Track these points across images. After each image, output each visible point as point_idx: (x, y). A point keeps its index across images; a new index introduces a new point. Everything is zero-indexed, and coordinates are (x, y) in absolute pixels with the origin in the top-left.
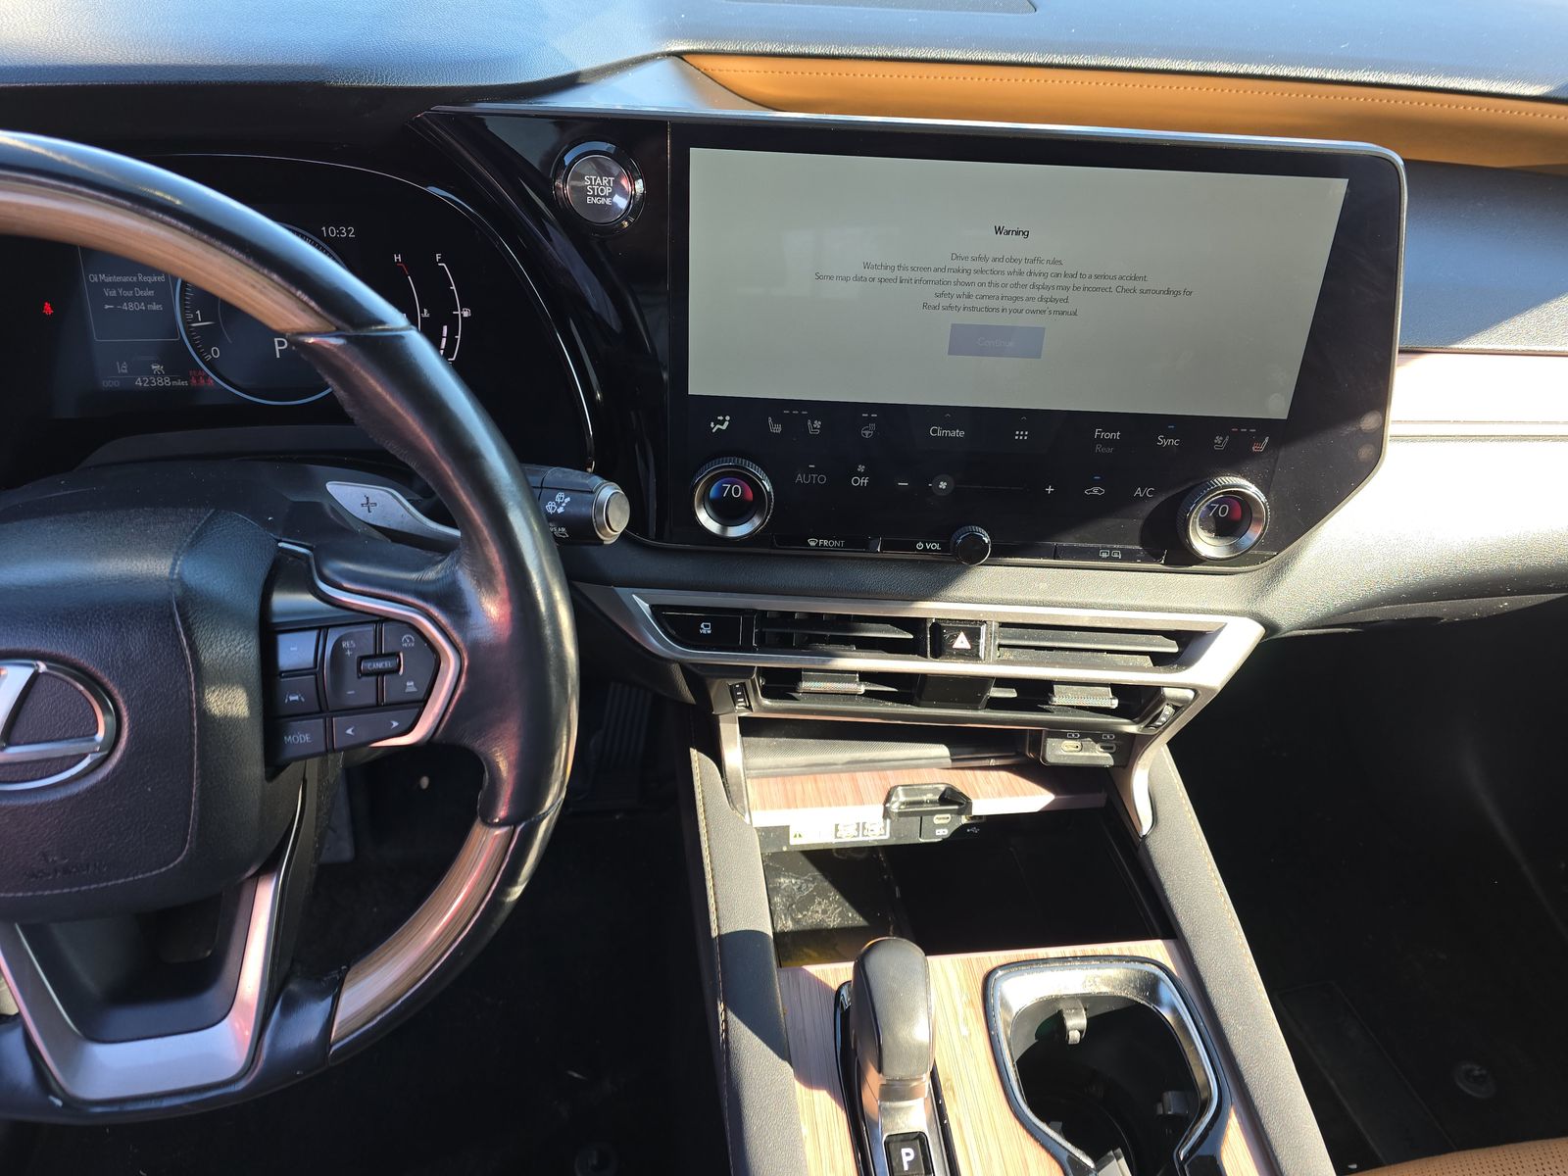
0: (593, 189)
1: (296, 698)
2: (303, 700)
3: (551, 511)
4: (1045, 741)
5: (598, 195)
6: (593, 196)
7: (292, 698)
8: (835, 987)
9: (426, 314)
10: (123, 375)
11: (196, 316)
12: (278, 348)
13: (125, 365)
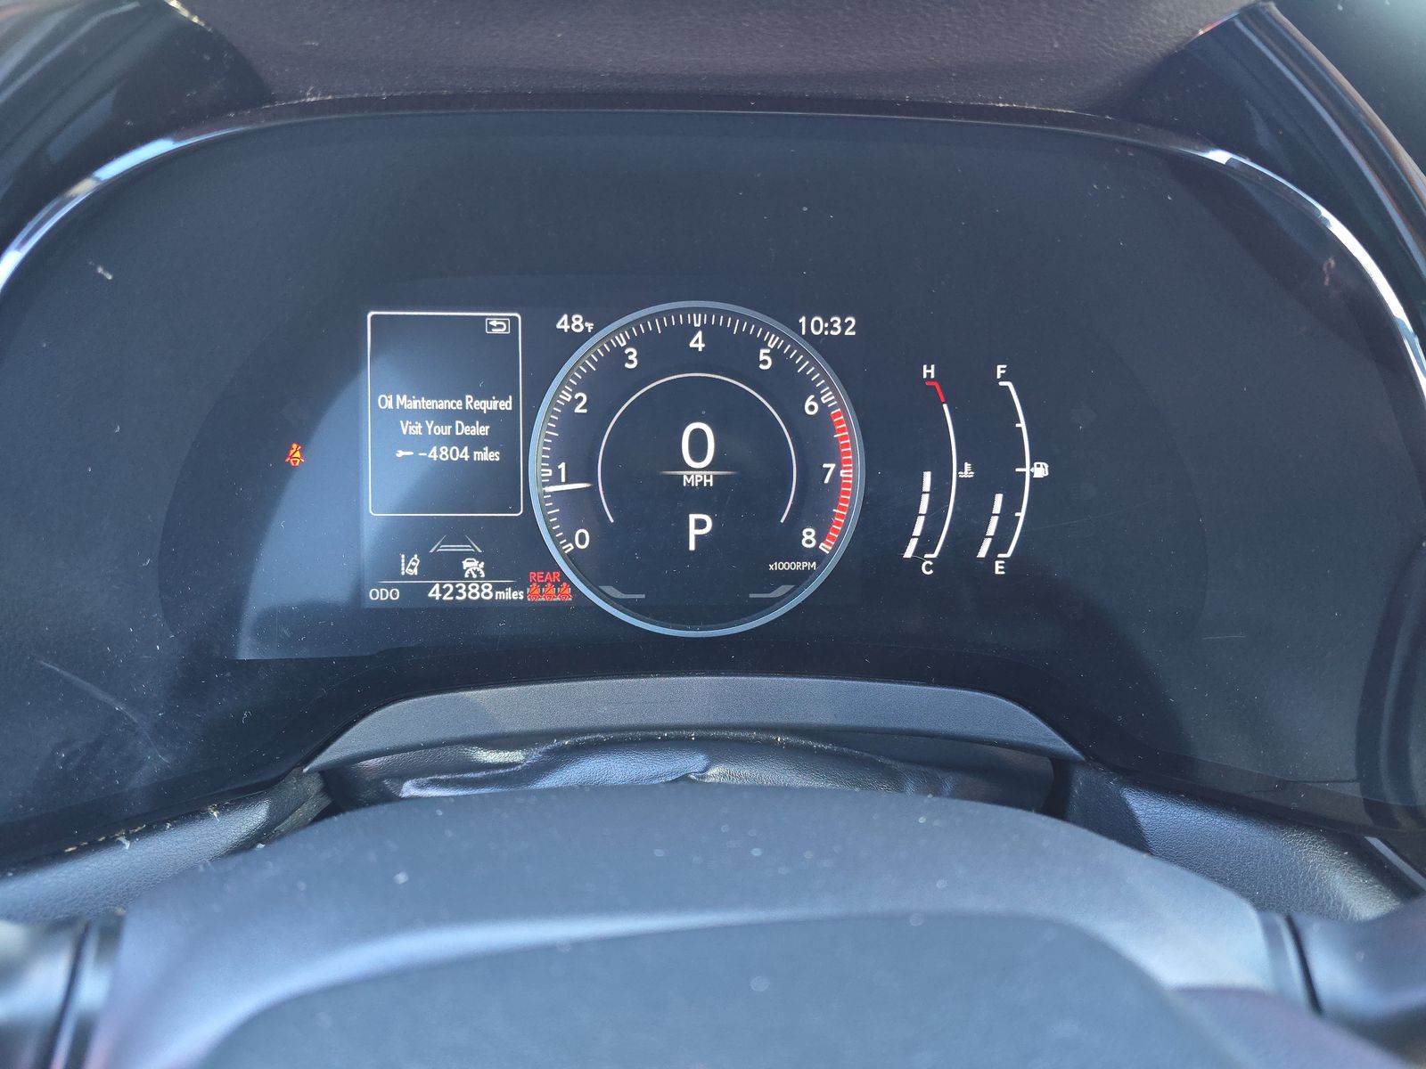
9: (968, 472)
10: (407, 577)
11: (557, 472)
12: (693, 532)
13: (415, 561)
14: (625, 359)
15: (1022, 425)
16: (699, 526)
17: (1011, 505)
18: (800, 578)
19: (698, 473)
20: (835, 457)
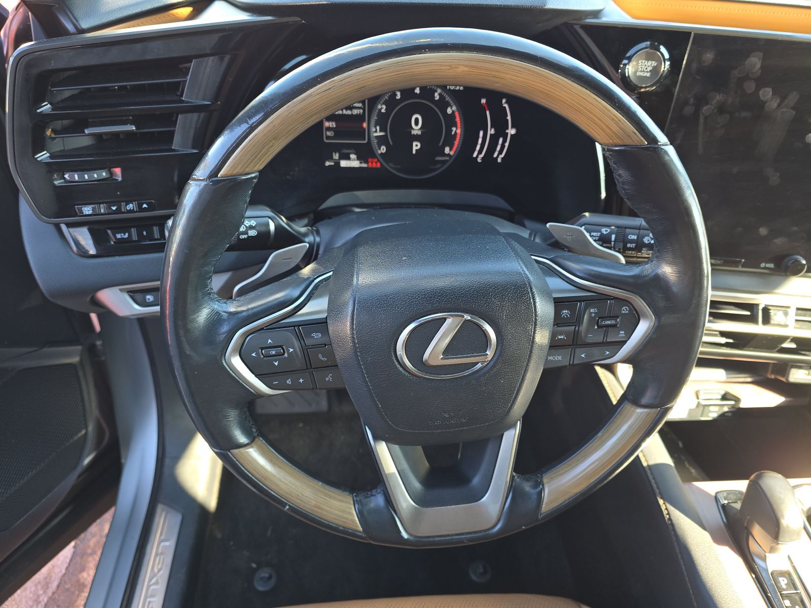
0: (642, 68)
1: (562, 337)
2: (565, 338)
3: (647, 242)
4: (790, 370)
5: (644, 71)
6: (641, 71)
7: (560, 337)
8: (713, 494)
9: (493, 131)
10: (335, 159)
11: (376, 130)
12: (415, 148)
13: (337, 155)
14: (396, 95)
15: (509, 118)
16: (416, 146)
17: (504, 141)
18: (444, 162)
19: (416, 130)
20: (456, 126)
